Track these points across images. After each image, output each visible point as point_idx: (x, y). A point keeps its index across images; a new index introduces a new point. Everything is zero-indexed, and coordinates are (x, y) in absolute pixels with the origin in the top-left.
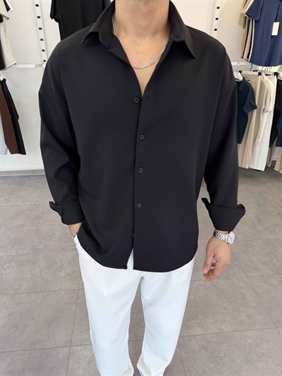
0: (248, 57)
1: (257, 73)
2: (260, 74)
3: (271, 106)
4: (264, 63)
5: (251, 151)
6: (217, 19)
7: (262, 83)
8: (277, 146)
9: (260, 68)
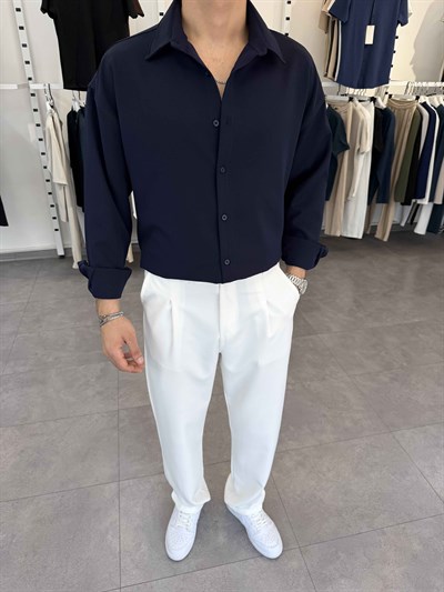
0: (334, 75)
1: (347, 98)
2: (351, 99)
3: (368, 145)
4: (355, 84)
5: (342, 211)
6: (288, 19)
7: (354, 112)
8: (378, 202)
9: (351, 91)
